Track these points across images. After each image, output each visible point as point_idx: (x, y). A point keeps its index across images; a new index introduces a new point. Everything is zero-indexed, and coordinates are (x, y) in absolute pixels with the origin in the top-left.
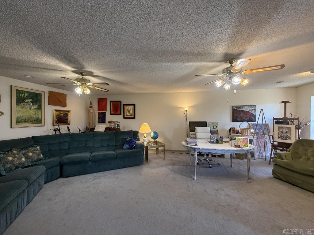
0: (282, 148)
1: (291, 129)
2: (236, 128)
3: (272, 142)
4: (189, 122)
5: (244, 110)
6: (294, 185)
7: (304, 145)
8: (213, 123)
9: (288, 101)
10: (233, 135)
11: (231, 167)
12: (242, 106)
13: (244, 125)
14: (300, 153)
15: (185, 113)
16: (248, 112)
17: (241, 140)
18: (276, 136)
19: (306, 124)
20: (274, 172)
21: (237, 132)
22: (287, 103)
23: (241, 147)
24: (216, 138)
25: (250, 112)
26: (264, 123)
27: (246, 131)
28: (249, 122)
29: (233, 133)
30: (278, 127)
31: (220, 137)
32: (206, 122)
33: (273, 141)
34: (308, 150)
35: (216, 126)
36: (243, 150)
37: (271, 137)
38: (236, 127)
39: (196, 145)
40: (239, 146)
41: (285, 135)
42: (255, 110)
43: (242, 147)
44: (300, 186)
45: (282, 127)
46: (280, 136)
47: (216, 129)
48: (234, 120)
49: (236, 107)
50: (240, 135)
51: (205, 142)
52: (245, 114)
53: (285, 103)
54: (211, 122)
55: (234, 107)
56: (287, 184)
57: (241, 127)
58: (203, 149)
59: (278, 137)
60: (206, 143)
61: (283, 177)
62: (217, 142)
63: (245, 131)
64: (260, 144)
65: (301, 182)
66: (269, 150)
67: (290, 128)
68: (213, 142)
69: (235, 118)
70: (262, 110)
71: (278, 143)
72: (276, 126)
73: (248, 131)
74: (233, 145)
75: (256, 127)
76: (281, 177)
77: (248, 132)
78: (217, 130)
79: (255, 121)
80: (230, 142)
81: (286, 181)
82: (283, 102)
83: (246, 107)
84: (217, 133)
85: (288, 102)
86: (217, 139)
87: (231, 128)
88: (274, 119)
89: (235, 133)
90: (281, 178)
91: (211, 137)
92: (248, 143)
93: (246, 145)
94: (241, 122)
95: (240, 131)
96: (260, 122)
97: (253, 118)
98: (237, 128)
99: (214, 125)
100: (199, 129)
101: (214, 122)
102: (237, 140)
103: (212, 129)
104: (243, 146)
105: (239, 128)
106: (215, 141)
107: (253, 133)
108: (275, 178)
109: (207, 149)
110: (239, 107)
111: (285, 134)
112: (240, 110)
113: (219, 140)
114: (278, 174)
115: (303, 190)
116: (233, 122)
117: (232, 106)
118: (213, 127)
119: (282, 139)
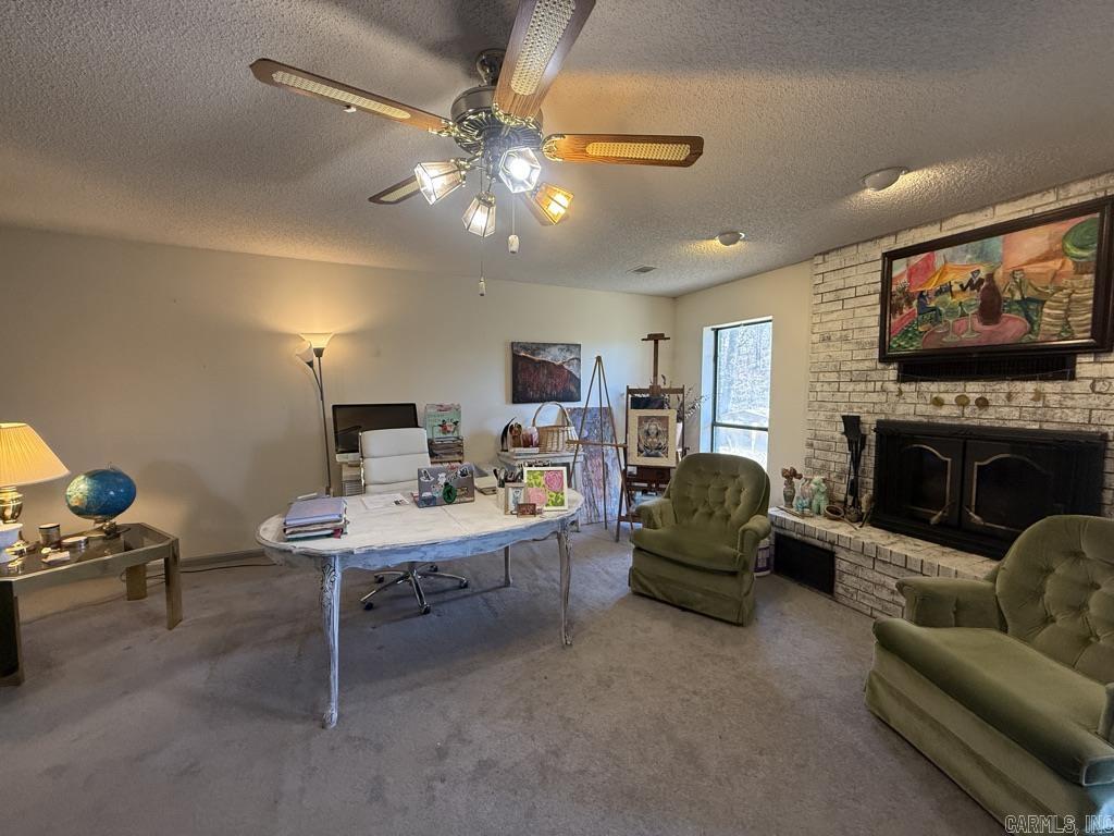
0: (646, 485)
1: (668, 423)
2: (523, 427)
3: (623, 467)
4: (334, 407)
5: (549, 359)
6: (684, 609)
7: (700, 470)
8: (442, 408)
9: (663, 335)
10: (513, 453)
11: (507, 584)
12: (544, 344)
13: (549, 413)
14: (692, 496)
15: (311, 364)
16: (561, 366)
17: (541, 479)
18: (633, 449)
19: (693, 408)
20: (634, 575)
21: (528, 443)
22: (660, 341)
23: (540, 512)
24: (442, 479)
25: (566, 367)
26: (605, 405)
27: (556, 434)
28: (562, 404)
29: (514, 446)
30: (640, 418)
31: (463, 475)
32: (414, 405)
33: (626, 465)
34: (709, 486)
35: (456, 423)
36: (547, 523)
37: (621, 450)
38: (526, 421)
39: (338, 532)
40: (535, 505)
41: (655, 443)
42: (579, 360)
43: (545, 508)
44: (698, 608)
45: (648, 419)
46: (642, 447)
47: (455, 434)
48: (519, 396)
49: (525, 347)
50: (536, 450)
51: (397, 503)
52: (550, 374)
53: (656, 338)
54: (432, 406)
55: (519, 349)
56: (669, 609)
57: (540, 424)
58: (370, 552)
59: (639, 450)
60: (398, 508)
61: (658, 588)
62: (449, 496)
63: (550, 435)
64: (592, 476)
65: (699, 595)
66: (613, 493)
67: (664, 420)
68: (429, 502)
69: (520, 388)
70: (599, 359)
71: (640, 468)
72: (635, 414)
73: (561, 434)
74: (512, 507)
75: (581, 418)
76: (653, 589)
77: (561, 440)
78: (458, 438)
79: (579, 400)
80: (501, 491)
81: (665, 599)
82: (650, 337)
83: (555, 351)
84: (457, 448)
85: (661, 336)
86: (446, 484)
87: (507, 427)
88: (630, 391)
89: (519, 446)
90: (650, 592)
91: (422, 479)
92: (562, 488)
93: (557, 498)
94: (540, 405)
95: (535, 438)
96: (594, 403)
97: (573, 389)
98: (529, 429)
99: (447, 416)
100: (375, 440)
101: (447, 403)
102: (525, 480)
103: (438, 434)
104: (547, 505)
105: (534, 425)
106: (441, 494)
107: (573, 442)
108: (636, 593)
109: (394, 551)
110: (534, 347)
111: (655, 440)
112: (537, 358)
113: (455, 486)
114: (645, 582)
115: (707, 621)
116: (514, 402)
117: (512, 343)
118: (443, 426)
119: (648, 455)
